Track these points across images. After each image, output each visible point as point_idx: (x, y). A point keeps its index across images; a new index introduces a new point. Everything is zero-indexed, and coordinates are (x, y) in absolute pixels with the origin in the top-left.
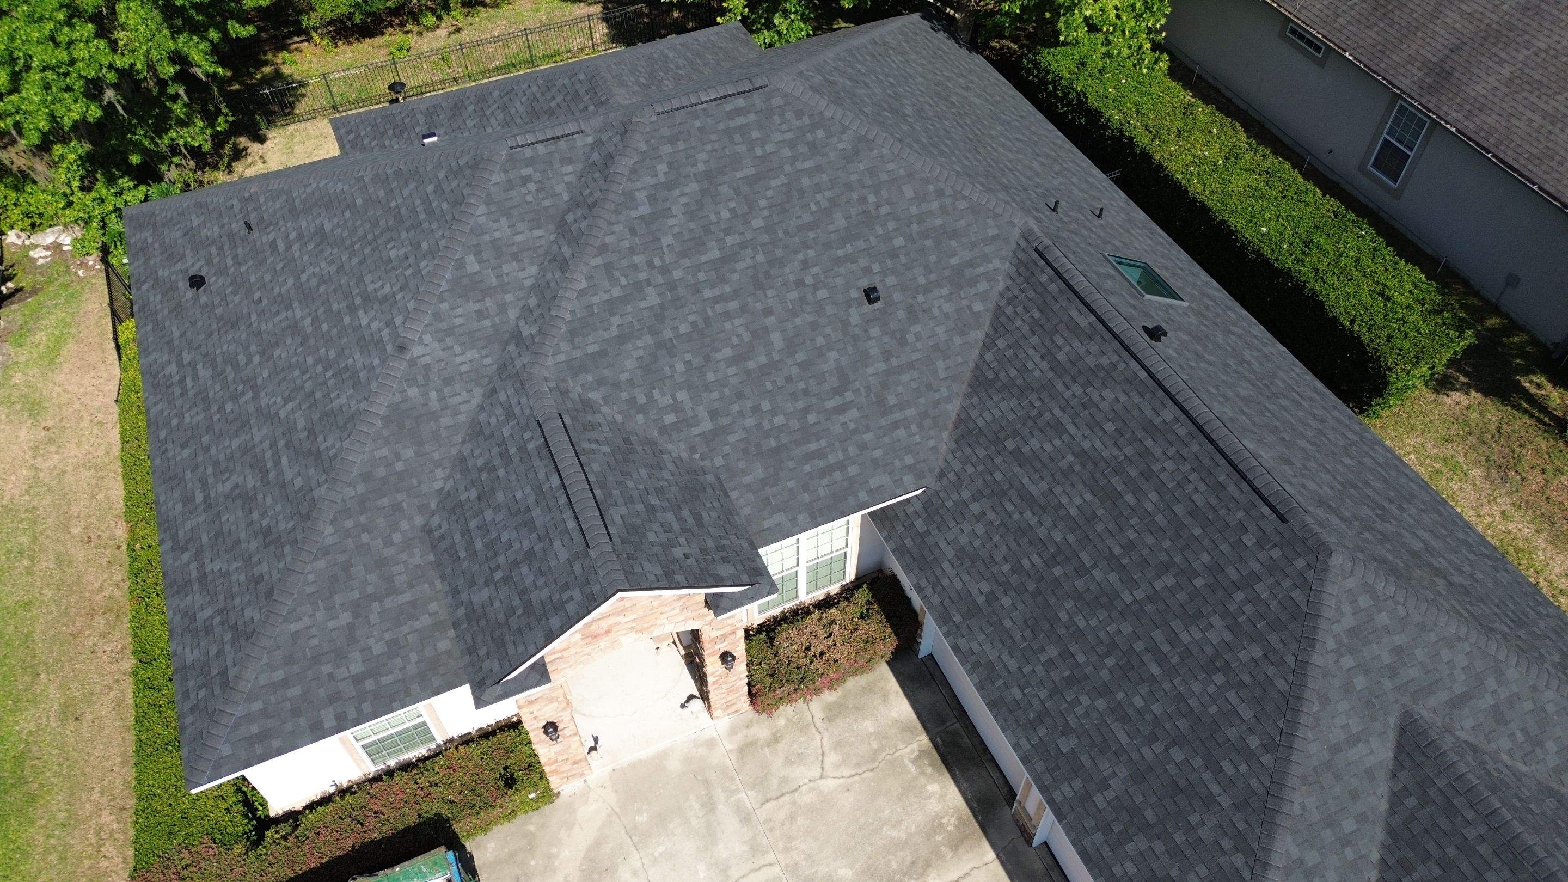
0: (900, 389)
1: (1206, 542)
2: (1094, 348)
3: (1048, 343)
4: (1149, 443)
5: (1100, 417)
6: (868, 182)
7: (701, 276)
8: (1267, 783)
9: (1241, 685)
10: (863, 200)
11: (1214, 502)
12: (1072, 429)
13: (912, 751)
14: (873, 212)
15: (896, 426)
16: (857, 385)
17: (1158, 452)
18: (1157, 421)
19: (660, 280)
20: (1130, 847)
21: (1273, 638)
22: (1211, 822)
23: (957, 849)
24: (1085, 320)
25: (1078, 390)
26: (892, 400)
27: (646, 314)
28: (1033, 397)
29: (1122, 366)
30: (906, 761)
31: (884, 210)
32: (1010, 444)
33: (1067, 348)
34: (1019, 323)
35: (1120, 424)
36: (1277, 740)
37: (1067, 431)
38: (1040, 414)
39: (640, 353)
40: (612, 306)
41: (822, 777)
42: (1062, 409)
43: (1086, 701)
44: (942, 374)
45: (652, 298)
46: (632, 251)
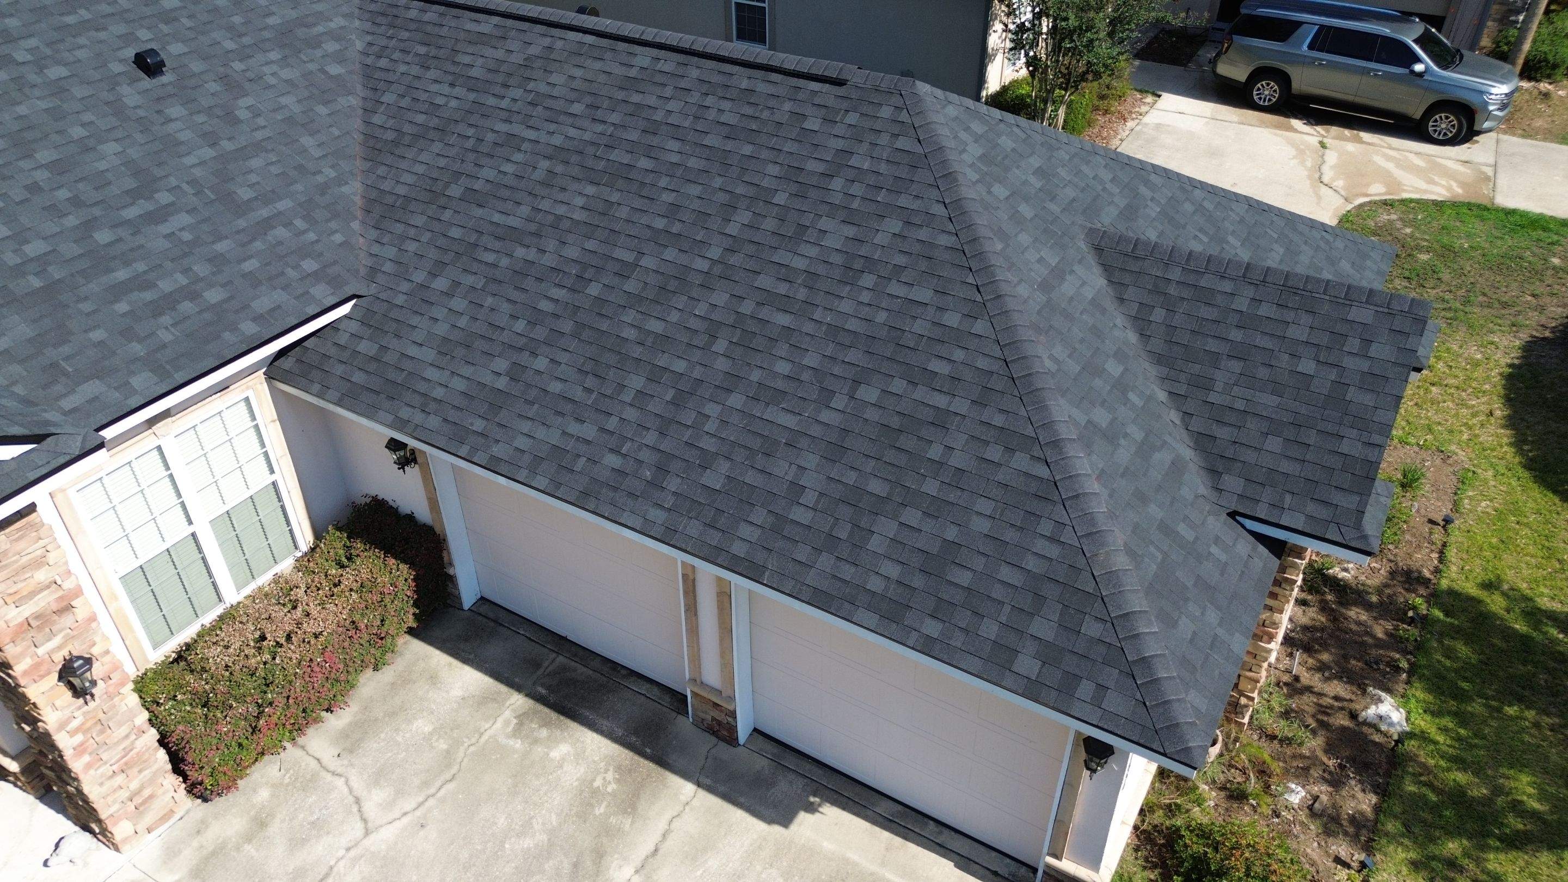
0: (253, 178)
1: (765, 154)
2: (515, 45)
3: (452, 68)
4: (636, 98)
5: (558, 105)
8: (998, 353)
9: (899, 269)
11: (749, 110)
12: (531, 134)
13: (507, 723)
16: (173, 181)
17: (652, 100)
18: (633, 73)
20: (875, 544)
21: (903, 201)
22: (959, 440)
23: (634, 807)
24: (488, 25)
25: (517, 93)
26: (245, 194)
28: (461, 128)
29: (559, 44)
30: (502, 740)
32: (455, 191)
33: (480, 61)
34: (403, 68)
35: (588, 100)
36: (979, 298)
37: (524, 139)
38: (479, 140)
41: (367, 833)
42: (506, 121)
43: (712, 410)
44: (316, 153)
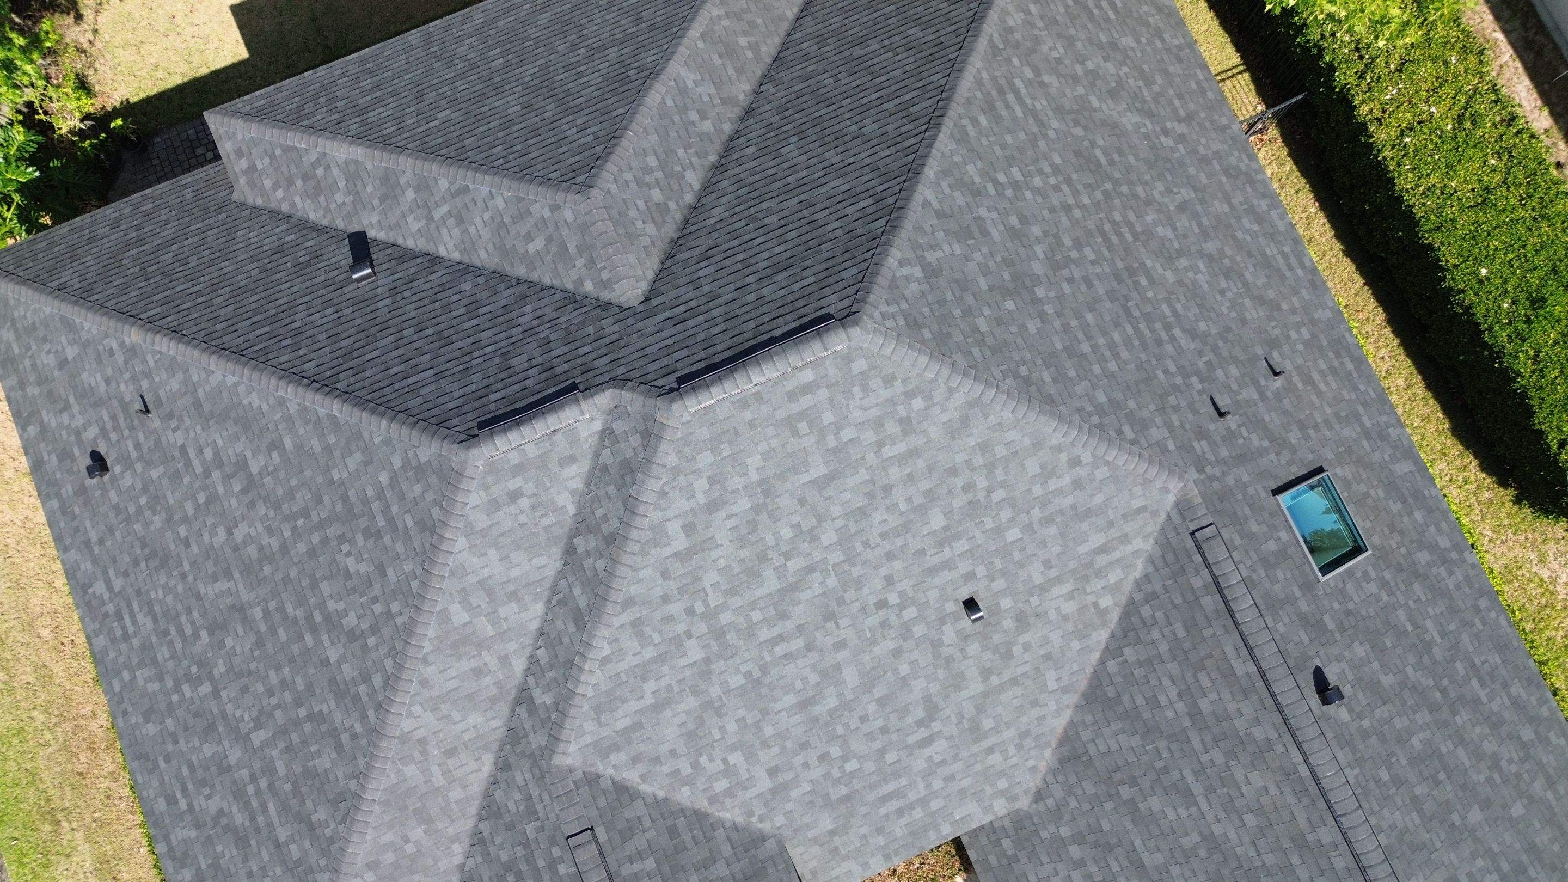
0: (999, 709)
3: (1190, 680)
4: (1295, 860)
5: (1239, 803)
6: (979, 460)
7: (757, 616)
10: (969, 487)
12: (1204, 805)
14: (982, 500)
15: (990, 750)
16: (948, 712)
18: (1310, 838)
19: (702, 628)
24: (1242, 667)
25: (1220, 759)
26: (988, 723)
27: (688, 672)
28: (1162, 744)
29: (1279, 749)
31: (999, 494)
32: (1125, 792)
33: (1213, 696)
34: (1156, 634)
35: (1263, 821)
37: (1196, 804)
38: (1166, 770)
39: (683, 717)
40: (644, 672)
42: (1196, 774)
44: (1052, 685)
45: (695, 653)
46: (665, 599)
